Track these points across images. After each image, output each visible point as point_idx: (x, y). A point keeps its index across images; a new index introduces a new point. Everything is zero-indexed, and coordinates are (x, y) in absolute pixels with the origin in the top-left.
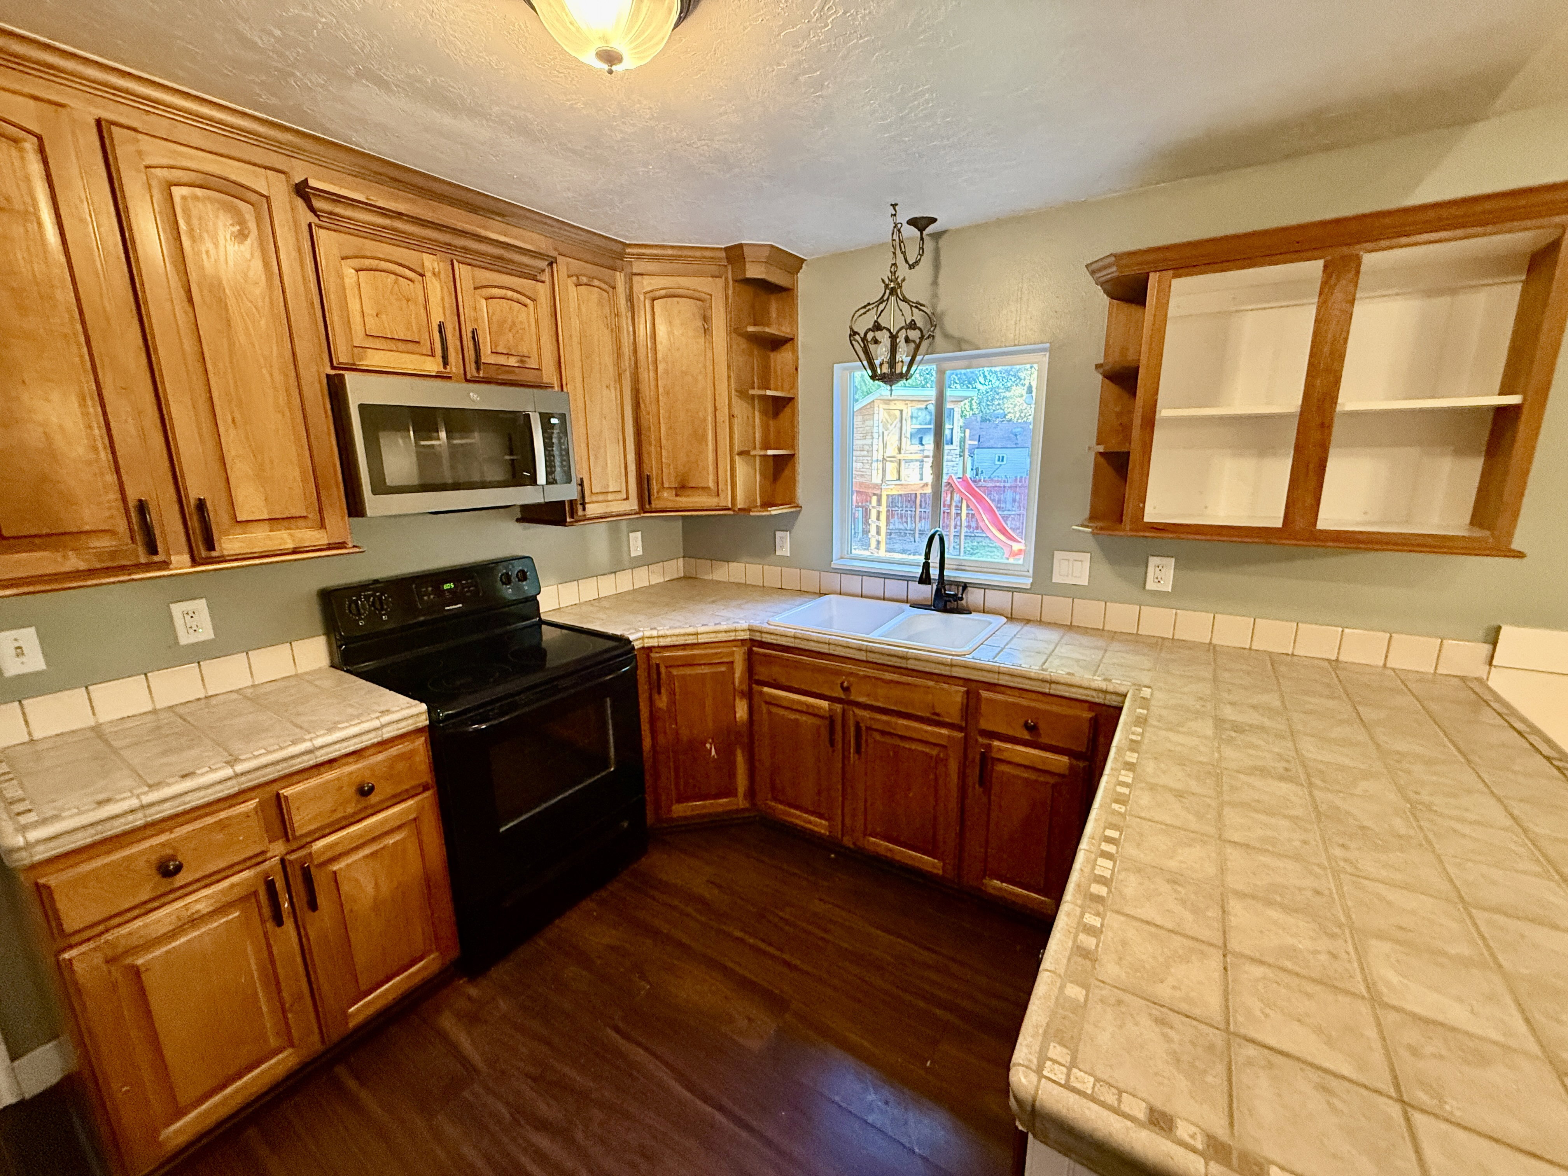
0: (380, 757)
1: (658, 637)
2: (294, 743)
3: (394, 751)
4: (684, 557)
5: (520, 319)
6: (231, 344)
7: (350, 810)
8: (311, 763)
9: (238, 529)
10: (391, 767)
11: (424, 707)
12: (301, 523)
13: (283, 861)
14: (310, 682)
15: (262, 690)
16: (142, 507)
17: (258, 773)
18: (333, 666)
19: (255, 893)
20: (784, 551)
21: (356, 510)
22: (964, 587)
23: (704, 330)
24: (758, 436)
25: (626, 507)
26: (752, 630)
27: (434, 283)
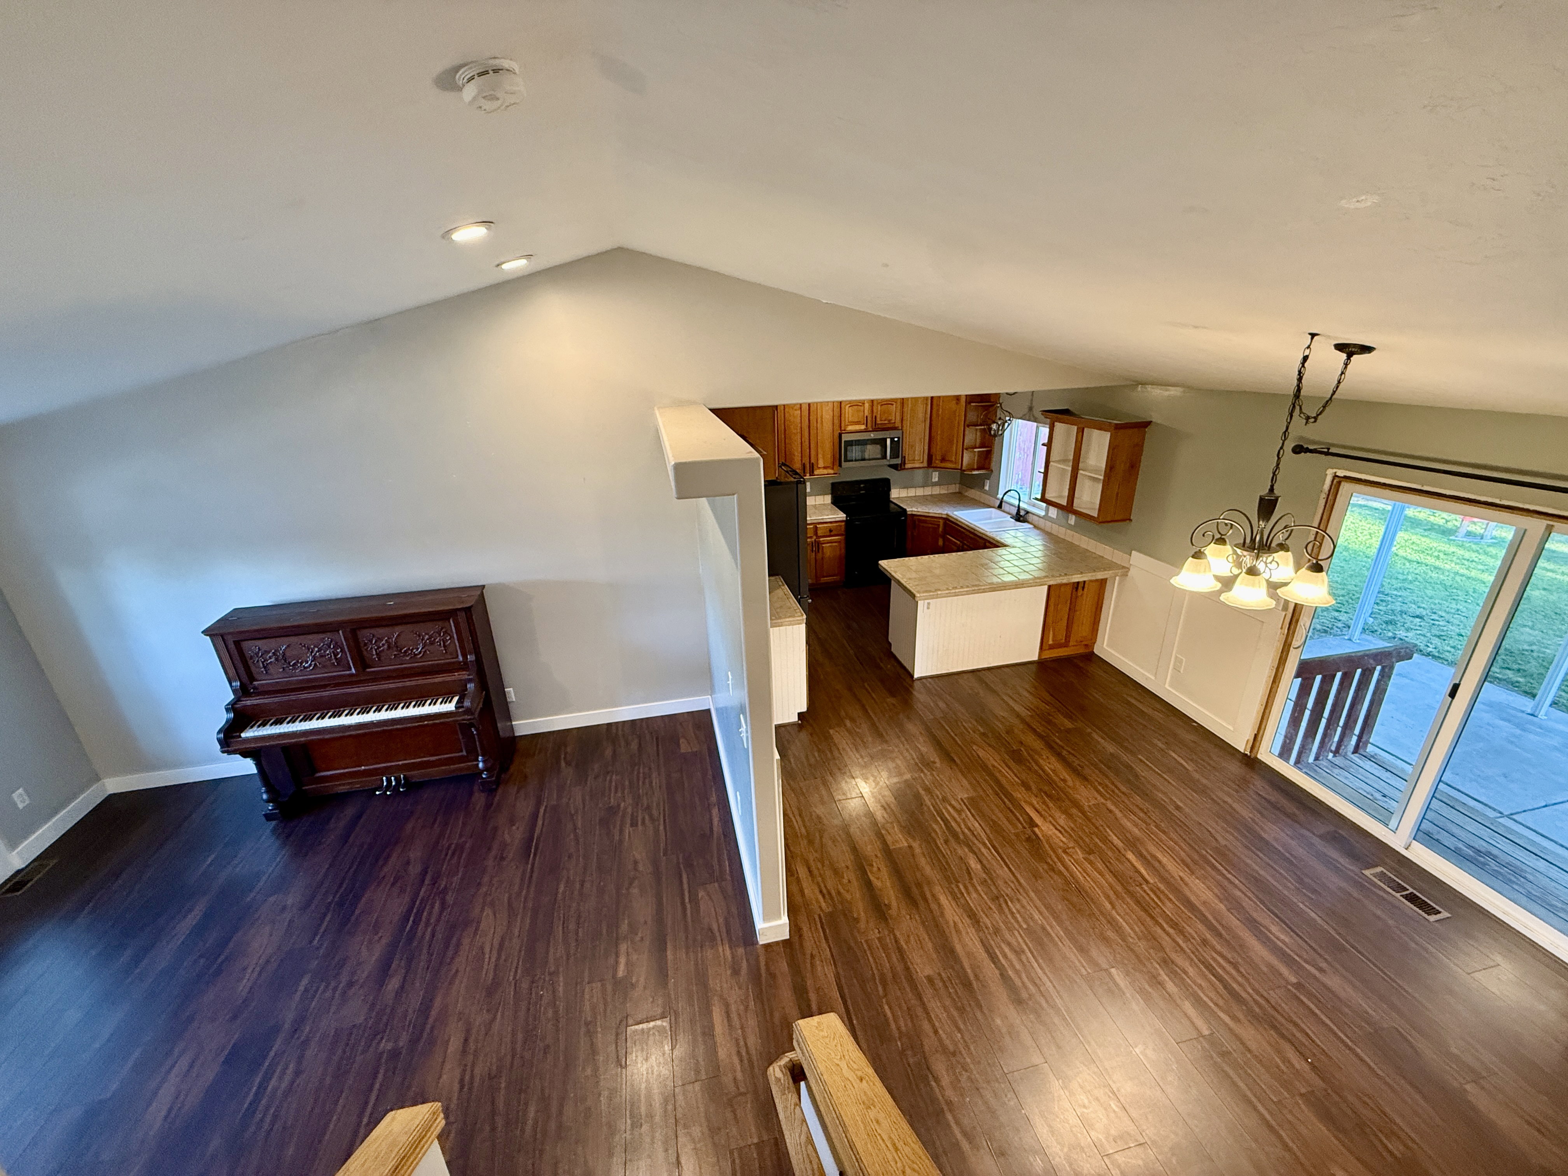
0: (835, 524)
1: (916, 511)
2: (821, 516)
3: (838, 524)
4: (960, 484)
5: (890, 409)
6: (822, 430)
7: (828, 534)
8: (824, 521)
9: (818, 469)
10: (837, 527)
11: (844, 515)
12: (829, 468)
13: (816, 540)
14: (827, 506)
15: (819, 506)
17: (815, 520)
18: (832, 503)
19: (811, 544)
20: (987, 488)
21: (840, 465)
22: (1027, 512)
23: (957, 404)
24: (978, 441)
25: (921, 465)
26: (947, 515)
27: (867, 405)
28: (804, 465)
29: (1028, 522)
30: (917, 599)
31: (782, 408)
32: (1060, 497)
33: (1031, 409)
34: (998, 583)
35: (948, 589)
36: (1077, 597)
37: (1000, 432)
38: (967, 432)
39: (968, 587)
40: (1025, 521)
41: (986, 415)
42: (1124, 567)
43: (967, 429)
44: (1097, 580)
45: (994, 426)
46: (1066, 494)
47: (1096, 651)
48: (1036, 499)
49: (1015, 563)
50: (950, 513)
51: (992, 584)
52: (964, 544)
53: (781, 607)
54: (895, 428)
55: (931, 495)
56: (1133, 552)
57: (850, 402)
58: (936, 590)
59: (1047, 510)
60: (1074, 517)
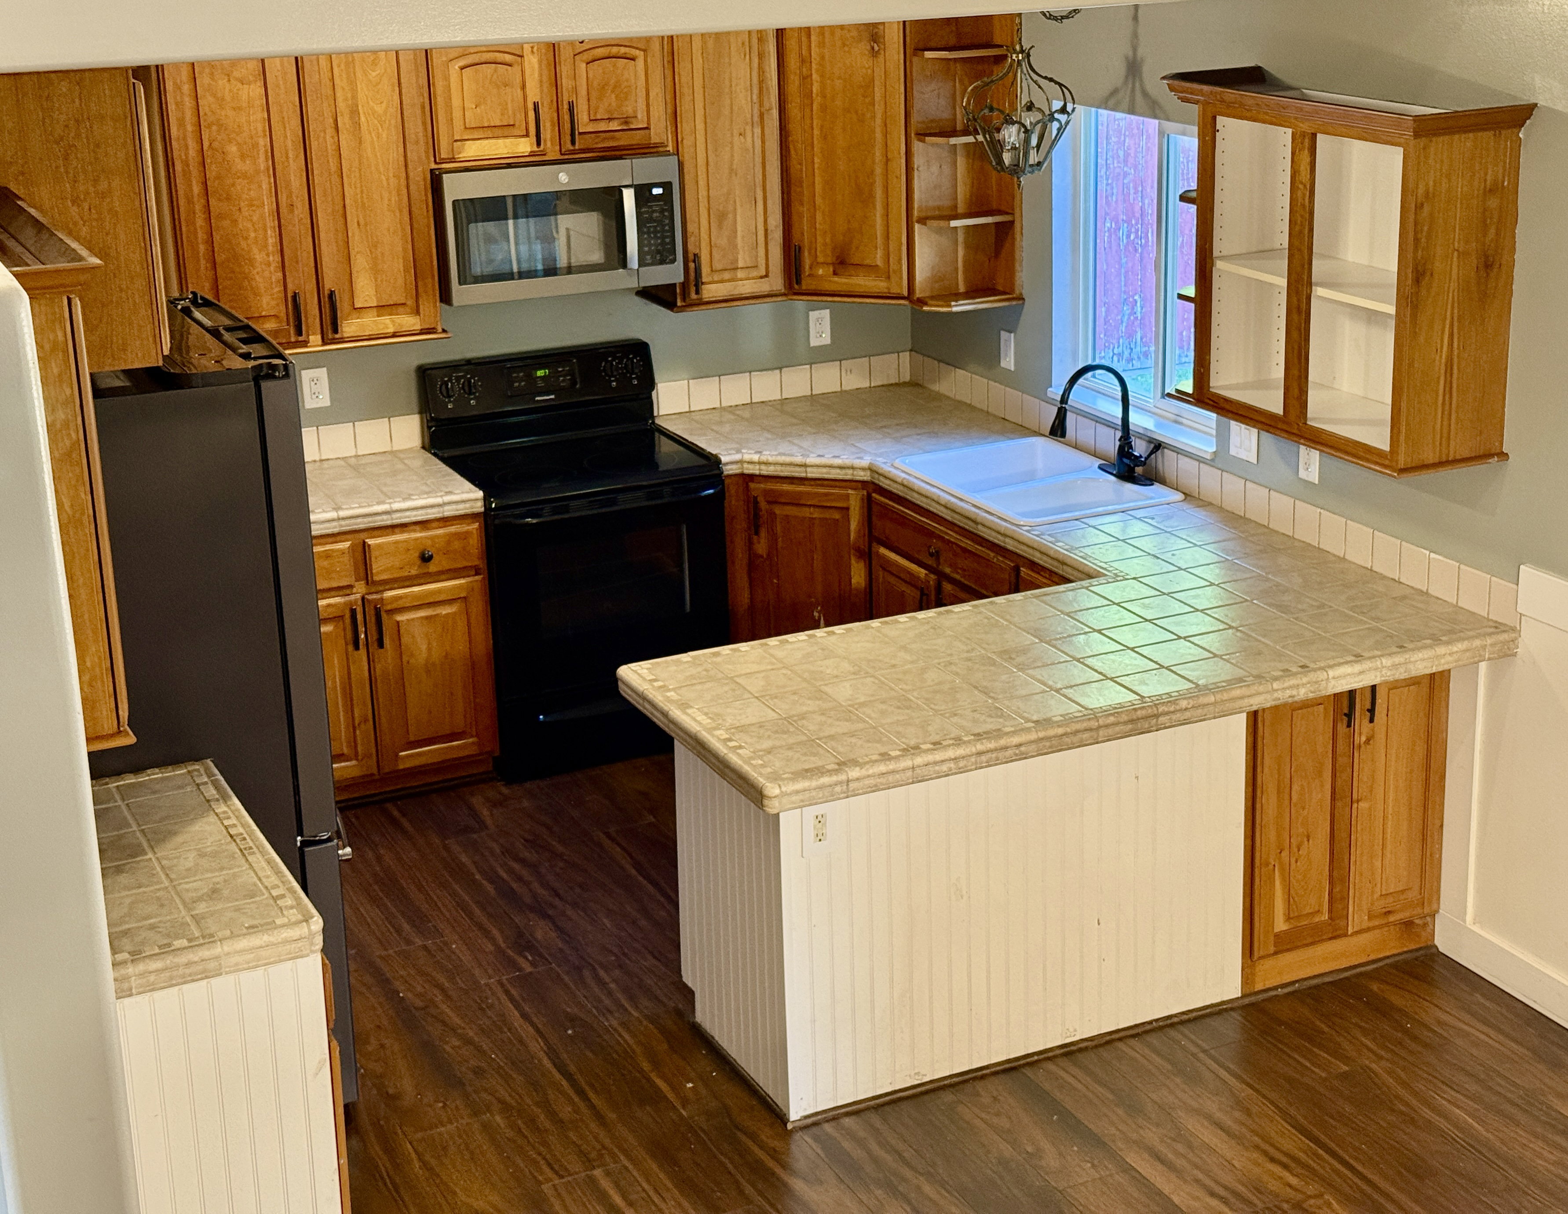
0: (440, 531)
1: (760, 463)
2: (379, 503)
3: (453, 529)
4: (911, 350)
5: (626, 76)
6: (360, 157)
7: (414, 572)
8: (389, 523)
9: (355, 314)
10: (449, 543)
11: (480, 494)
12: (401, 309)
13: (363, 598)
14: (401, 460)
15: (363, 461)
16: (295, 296)
17: (353, 521)
18: (423, 447)
19: (342, 617)
20: (1008, 362)
21: (445, 297)
22: (1157, 446)
23: (874, 54)
24: (962, 192)
25: (764, 287)
26: (871, 469)
27: (532, 62)
28: (295, 304)
29: (1163, 482)
30: (772, 807)
31: (185, 74)
32: (1263, 385)
33: (1133, 68)
34: (1068, 719)
35: (885, 757)
36: (1353, 747)
37: (1033, 158)
38: (918, 161)
39: (958, 741)
40: (1151, 478)
41: (979, 96)
42: (1499, 627)
43: (918, 146)
44: (1414, 681)
45: (1011, 135)
46: (1278, 372)
47: (1443, 942)
48: (1181, 396)
49: (1127, 637)
50: (884, 465)
51: (1047, 722)
52: (942, 576)
53: (214, 892)
54: (647, 150)
55: (812, 399)
56: (1525, 571)
57: (464, 50)
58: (842, 765)
59: (1223, 438)
60: (1315, 455)
